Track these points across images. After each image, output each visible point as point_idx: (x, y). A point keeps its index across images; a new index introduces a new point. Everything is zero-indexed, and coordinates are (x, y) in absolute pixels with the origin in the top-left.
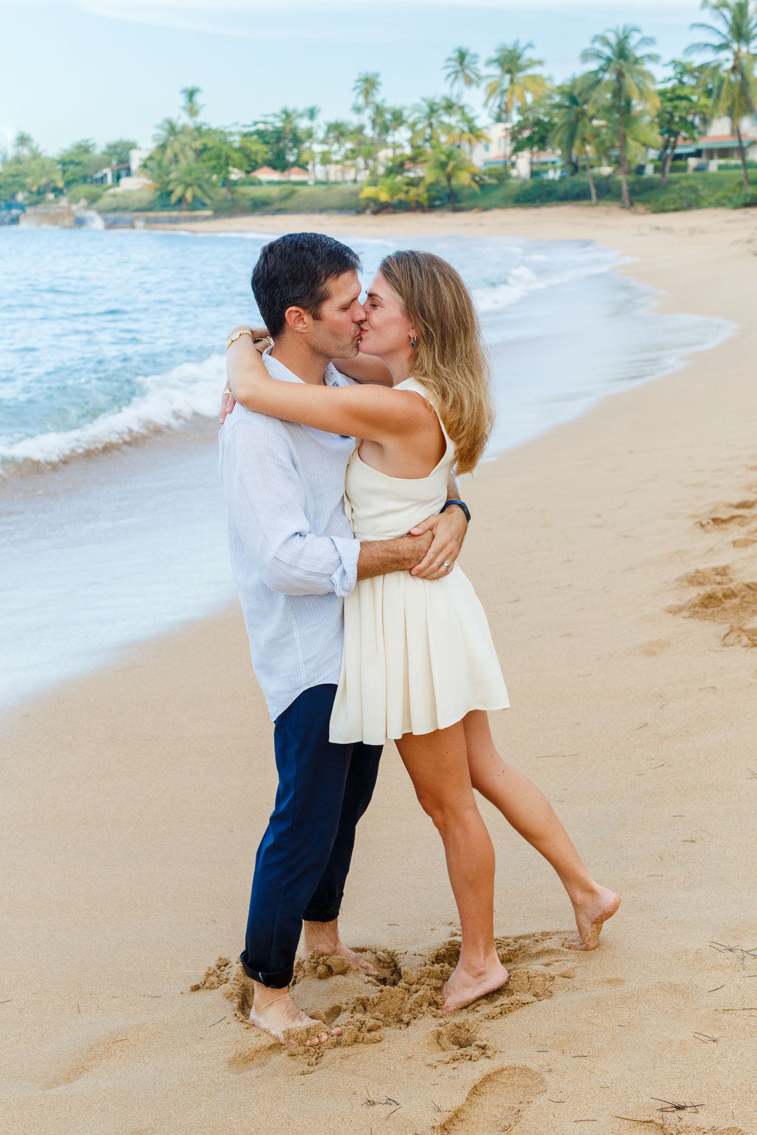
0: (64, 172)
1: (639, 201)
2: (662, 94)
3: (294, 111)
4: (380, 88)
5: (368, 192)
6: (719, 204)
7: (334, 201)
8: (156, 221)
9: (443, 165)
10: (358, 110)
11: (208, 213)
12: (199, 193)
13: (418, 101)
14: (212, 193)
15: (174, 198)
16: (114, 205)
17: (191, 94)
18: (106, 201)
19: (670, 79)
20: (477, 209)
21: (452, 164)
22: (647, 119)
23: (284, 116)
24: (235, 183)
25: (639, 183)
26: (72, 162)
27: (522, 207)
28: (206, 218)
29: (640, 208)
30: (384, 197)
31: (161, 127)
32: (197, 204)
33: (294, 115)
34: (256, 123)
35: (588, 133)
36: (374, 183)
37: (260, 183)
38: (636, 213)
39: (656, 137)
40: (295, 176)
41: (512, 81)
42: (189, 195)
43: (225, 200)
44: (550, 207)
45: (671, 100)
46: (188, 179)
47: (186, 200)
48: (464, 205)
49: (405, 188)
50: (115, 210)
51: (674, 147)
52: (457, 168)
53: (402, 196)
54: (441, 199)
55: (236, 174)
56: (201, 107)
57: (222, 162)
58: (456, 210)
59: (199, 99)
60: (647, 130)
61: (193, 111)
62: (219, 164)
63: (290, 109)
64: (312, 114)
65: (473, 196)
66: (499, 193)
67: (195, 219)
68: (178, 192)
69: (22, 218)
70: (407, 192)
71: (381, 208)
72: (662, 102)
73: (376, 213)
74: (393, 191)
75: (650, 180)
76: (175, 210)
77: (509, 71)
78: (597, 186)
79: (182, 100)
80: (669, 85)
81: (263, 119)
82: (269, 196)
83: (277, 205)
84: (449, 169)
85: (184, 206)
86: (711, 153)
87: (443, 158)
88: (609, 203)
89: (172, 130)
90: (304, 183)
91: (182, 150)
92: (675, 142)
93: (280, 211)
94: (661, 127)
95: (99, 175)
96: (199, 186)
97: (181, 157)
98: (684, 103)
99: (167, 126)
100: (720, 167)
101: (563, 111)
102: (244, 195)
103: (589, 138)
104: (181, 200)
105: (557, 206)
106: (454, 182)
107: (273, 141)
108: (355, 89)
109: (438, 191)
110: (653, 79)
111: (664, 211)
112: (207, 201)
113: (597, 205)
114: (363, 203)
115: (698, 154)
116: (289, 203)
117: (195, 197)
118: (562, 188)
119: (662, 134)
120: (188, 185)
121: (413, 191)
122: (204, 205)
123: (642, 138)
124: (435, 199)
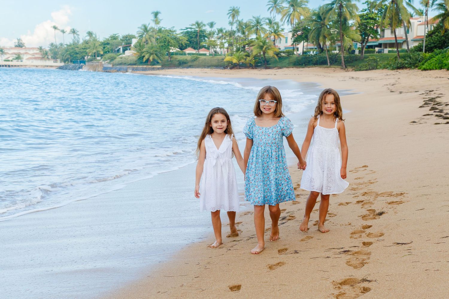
0: (104, 48)
1: (349, 66)
2: (362, 16)
3: (201, 23)
4: (240, 14)
5: (228, 58)
6: (385, 67)
7: (214, 63)
8: (137, 69)
9: (261, 47)
10: (231, 24)
11: (160, 66)
12: (156, 58)
13: (252, 18)
14: (162, 58)
15: (144, 60)
16: (120, 62)
17: (156, 14)
18: (118, 60)
19: (366, 10)
20: (277, 68)
21: (265, 47)
22: (354, 28)
23: (196, 25)
24: (173, 54)
25: (350, 57)
26: (108, 44)
27: (296, 67)
28: (158, 69)
29: (350, 69)
30: (235, 61)
31: (141, 28)
32: (155, 62)
33: (202, 25)
34: (187, 28)
35: (326, 33)
36: (232, 55)
37: (185, 54)
38: (348, 71)
39: (358, 36)
40: (202, 51)
41: (294, 10)
42: (151, 58)
43: (168, 61)
44: (309, 67)
45: (366, 19)
46: (151, 51)
47: (150, 61)
48: (270, 66)
49: (245, 57)
50: (120, 64)
51: (367, 42)
52: (268, 48)
53: (243, 61)
54: (261, 63)
55: (173, 50)
56: (161, 20)
57: (166, 44)
58: (267, 68)
59: (159, 16)
60: (354, 32)
61: (157, 22)
62: (164, 45)
63: (200, 22)
64: (212, 25)
65: (276, 62)
66: (287, 61)
67: (153, 69)
68: (147, 57)
69: (83, 67)
70: (246, 60)
71: (234, 66)
72: (361, 20)
73: (231, 68)
74: (239, 59)
75: (356, 56)
76: (145, 65)
77: (292, 6)
78: (331, 59)
79: (152, 17)
80: (365, 13)
81: (190, 27)
82: (186, 60)
83: (190, 64)
84: (264, 49)
85: (149, 63)
86: (386, 45)
87: (261, 44)
88: (336, 66)
89: (146, 29)
90: (205, 55)
91: (149, 38)
92: (367, 39)
93: (190, 67)
94: (361, 32)
95: (117, 49)
96: (156, 55)
97: (149, 42)
98: (372, 21)
99: (143, 27)
100: (389, 52)
101: (314, 22)
102: (176, 59)
103: (326, 36)
104: (148, 60)
105: (312, 67)
106: (266, 55)
107: (194, 36)
108: (228, 14)
109: (260, 59)
110: (357, 9)
111: (360, 70)
112: (160, 61)
113: (330, 67)
114: (226, 64)
115: (380, 45)
116: (195, 63)
117: (154, 59)
118: (315, 59)
119: (361, 35)
120: (151, 54)
121: (248, 59)
122: (158, 63)
123: (351, 36)
124: (259, 63)
